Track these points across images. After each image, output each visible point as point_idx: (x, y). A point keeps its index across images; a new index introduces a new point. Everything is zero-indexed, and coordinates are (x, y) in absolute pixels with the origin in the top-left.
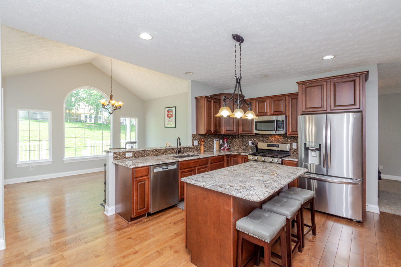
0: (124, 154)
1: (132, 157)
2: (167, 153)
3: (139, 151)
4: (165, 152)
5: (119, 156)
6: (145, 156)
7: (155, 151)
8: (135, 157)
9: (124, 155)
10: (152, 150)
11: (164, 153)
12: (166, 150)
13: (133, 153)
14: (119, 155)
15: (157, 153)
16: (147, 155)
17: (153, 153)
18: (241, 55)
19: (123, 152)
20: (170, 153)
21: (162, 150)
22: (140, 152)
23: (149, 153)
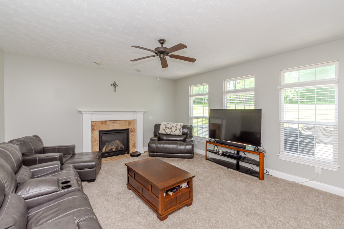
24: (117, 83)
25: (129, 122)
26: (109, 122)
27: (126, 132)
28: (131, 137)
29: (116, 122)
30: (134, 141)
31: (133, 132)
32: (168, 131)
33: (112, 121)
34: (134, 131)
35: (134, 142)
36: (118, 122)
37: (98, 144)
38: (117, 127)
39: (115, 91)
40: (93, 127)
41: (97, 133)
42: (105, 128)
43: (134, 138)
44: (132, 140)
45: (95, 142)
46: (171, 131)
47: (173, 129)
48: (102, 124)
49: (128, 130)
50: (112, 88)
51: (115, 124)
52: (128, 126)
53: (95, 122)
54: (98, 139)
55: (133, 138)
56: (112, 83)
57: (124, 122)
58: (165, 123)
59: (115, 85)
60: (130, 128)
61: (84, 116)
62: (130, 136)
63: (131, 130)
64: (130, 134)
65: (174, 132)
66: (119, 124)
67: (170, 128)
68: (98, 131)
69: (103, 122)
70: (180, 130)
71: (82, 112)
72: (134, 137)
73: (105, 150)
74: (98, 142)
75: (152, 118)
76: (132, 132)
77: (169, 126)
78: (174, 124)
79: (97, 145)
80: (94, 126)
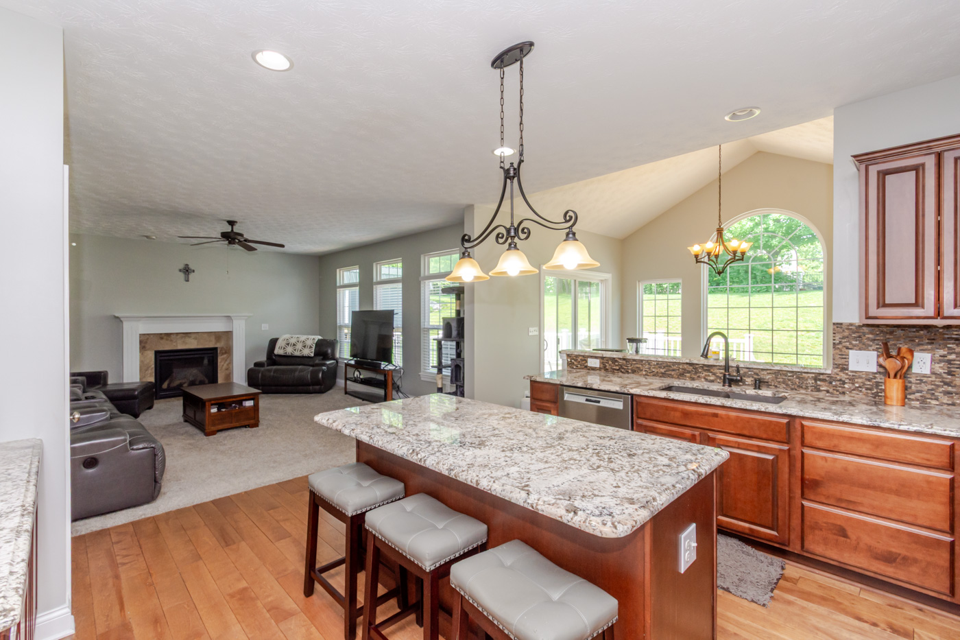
0: (585, 360)
1: (600, 369)
2: (699, 377)
3: (614, 358)
4: (689, 372)
5: (575, 363)
6: (630, 371)
7: (657, 364)
8: (606, 370)
9: (584, 362)
10: (649, 362)
11: (688, 375)
12: (696, 369)
13: (602, 361)
14: (576, 360)
15: (663, 371)
16: (634, 372)
17: (649, 368)
18: (523, 101)
19: (583, 356)
20: (712, 378)
21: (681, 367)
22: (616, 361)
23: (638, 366)
24: (192, 267)
25: (218, 336)
26: (175, 335)
27: (212, 354)
28: (221, 362)
29: (189, 335)
30: (227, 369)
31: (226, 353)
32: (289, 350)
33: (182, 335)
34: (229, 351)
35: (227, 372)
36: (193, 336)
37: (154, 374)
38: (192, 344)
39: (187, 281)
40: (143, 345)
41: (151, 356)
42: (166, 346)
43: (228, 365)
44: (224, 367)
45: (146, 370)
46: (295, 350)
47: (299, 346)
48: (162, 338)
49: (215, 349)
50: (182, 275)
51: (188, 340)
52: (216, 343)
53: (148, 336)
54: (153, 366)
55: (225, 365)
56: (182, 266)
57: (206, 335)
58: (287, 336)
59: (187, 271)
60: (218, 345)
61: (127, 326)
62: (219, 360)
63: (221, 351)
64: (220, 359)
65: (301, 351)
66: (196, 339)
67: (294, 345)
68: (154, 352)
69: (163, 335)
70: (311, 347)
71: (122, 319)
72: (227, 363)
73: (168, 385)
74: (154, 370)
75: (267, 329)
76: (223, 354)
77: (293, 341)
78: (303, 338)
79: (150, 376)
80: (146, 343)
